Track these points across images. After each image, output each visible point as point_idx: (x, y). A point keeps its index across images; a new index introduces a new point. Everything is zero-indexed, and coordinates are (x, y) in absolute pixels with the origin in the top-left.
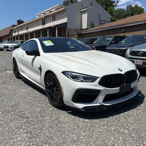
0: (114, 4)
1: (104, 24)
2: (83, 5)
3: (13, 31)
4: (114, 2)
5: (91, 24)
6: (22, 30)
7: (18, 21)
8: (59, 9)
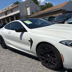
0: (39, 3)
1: (38, 12)
2: (26, 3)
4: (38, 2)
5: (32, 12)
8: (13, 6)
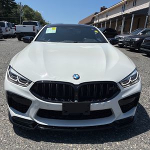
3: (95, 19)
6: (102, 17)
7: (101, 8)
